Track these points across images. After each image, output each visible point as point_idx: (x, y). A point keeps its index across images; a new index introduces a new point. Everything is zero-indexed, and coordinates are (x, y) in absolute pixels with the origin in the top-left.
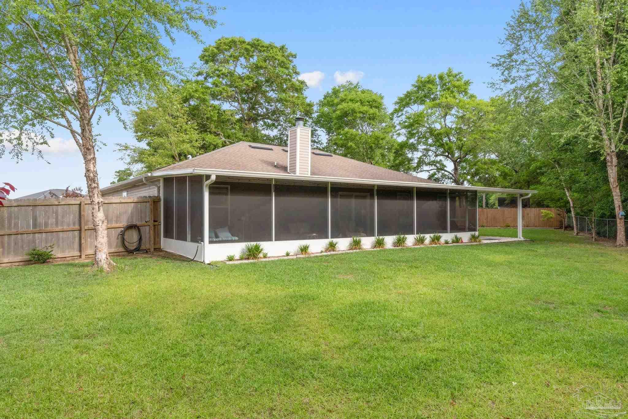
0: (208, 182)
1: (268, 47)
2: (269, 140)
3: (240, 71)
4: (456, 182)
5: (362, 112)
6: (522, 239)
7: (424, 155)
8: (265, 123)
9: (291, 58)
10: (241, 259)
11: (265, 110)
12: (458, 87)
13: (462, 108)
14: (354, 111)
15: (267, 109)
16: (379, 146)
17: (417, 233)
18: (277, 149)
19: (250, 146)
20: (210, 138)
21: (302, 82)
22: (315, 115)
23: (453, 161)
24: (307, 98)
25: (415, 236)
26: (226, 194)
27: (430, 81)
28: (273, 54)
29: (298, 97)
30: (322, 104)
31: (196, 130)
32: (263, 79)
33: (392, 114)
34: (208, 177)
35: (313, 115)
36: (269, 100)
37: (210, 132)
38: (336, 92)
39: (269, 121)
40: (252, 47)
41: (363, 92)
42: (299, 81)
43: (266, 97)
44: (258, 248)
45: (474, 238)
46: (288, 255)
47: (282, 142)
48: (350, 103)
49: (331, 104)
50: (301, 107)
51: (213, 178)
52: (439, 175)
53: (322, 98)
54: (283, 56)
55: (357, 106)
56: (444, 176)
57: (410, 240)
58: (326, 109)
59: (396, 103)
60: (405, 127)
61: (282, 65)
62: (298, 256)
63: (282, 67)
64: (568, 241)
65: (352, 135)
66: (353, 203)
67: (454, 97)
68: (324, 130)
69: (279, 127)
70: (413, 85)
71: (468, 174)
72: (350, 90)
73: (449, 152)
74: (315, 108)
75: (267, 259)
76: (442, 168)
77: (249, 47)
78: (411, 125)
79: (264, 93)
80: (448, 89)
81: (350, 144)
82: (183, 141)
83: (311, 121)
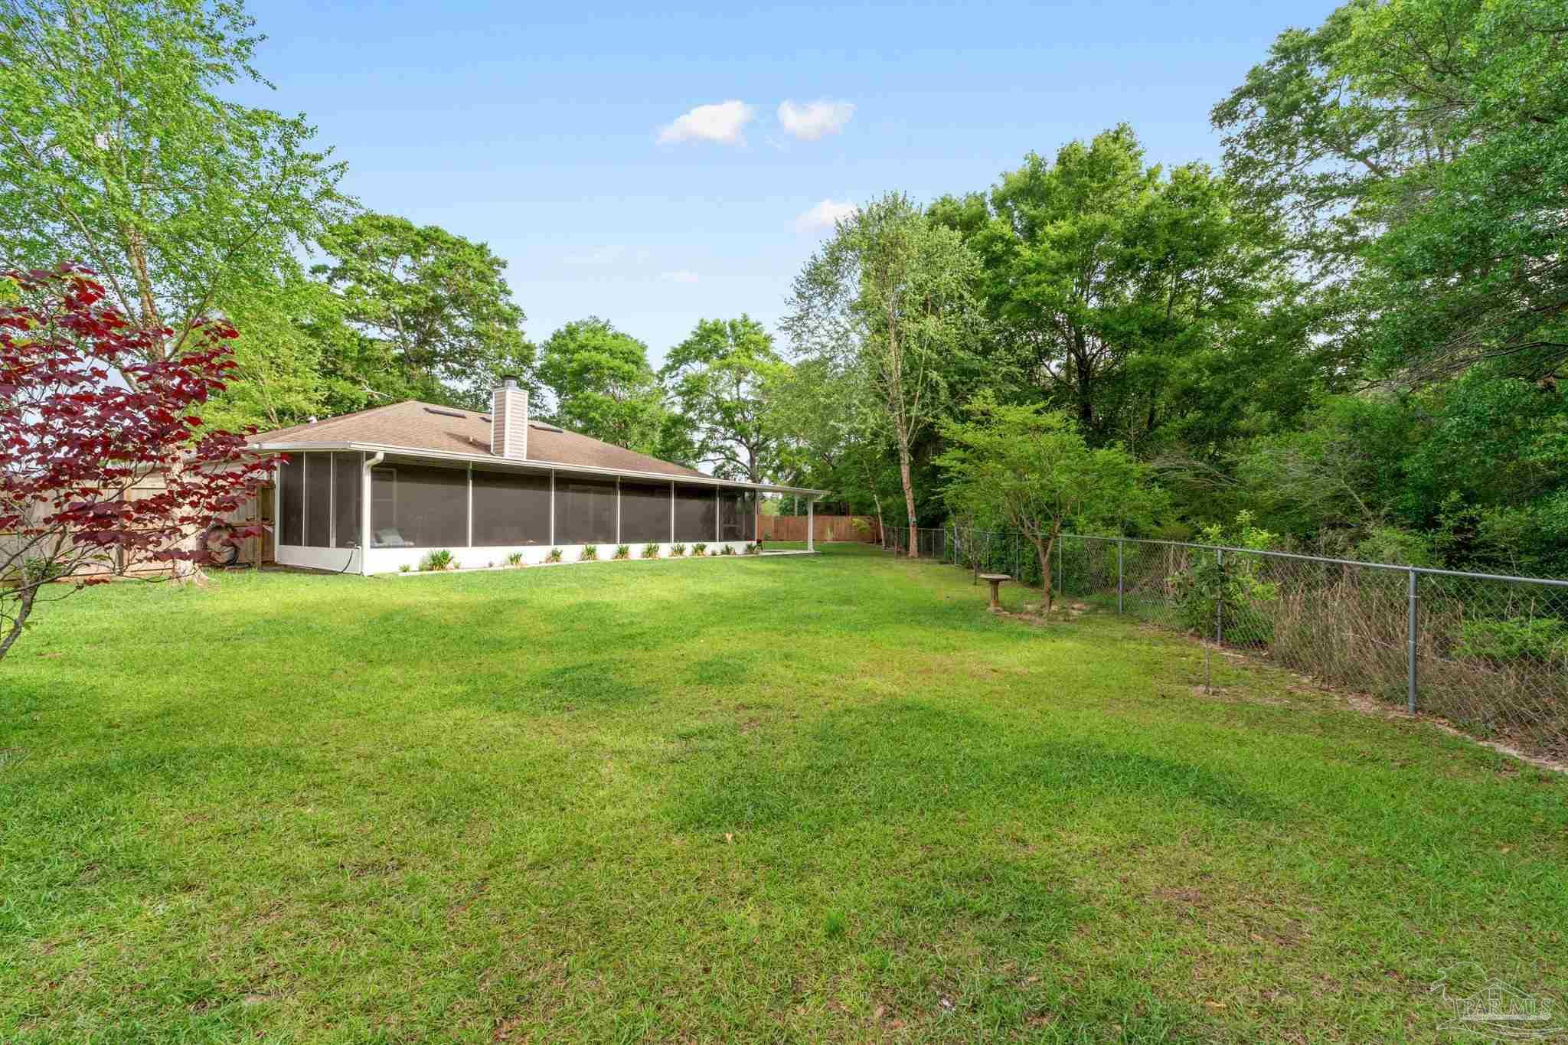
0: (372, 462)
1: (455, 245)
2: (453, 400)
3: (399, 275)
4: (753, 478)
5: (612, 368)
6: (813, 551)
7: (710, 437)
8: (447, 368)
9: (495, 267)
10: (421, 570)
11: (447, 347)
12: (756, 343)
13: (761, 373)
14: (598, 364)
15: (452, 346)
16: (635, 419)
17: (675, 541)
18: (473, 416)
19: (427, 409)
20: (341, 387)
21: (516, 309)
22: (537, 364)
23: (748, 448)
24: (523, 333)
25: (673, 544)
26: (392, 480)
27: (717, 330)
28: (464, 258)
29: (508, 332)
30: (549, 348)
31: (316, 371)
32: (444, 294)
33: (663, 372)
34: (371, 455)
35: (534, 364)
36: (457, 333)
37: (342, 376)
38: (571, 332)
39: (456, 366)
40: (425, 240)
41: (615, 337)
42: (511, 307)
43: (450, 325)
44: (447, 555)
45: (750, 548)
46: (491, 565)
47: (477, 403)
48: (593, 353)
49: (563, 350)
50: (513, 350)
51: (380, 457)
52: (729, 468)
53: (549, 338)
54: (483, 262)
55: (604, 358)
56: (735, 469)
57: (665, 549)
58: (556, 356)
59: (669, 356)
60: (679, 394)
61: (482, 277)
62: (507, 567)
63: (481, 281)
64: (873, 554)
65: (596, 401)
66: (591, 500)
67: (750, 357)
68: (553, 389)
69: (474, 377)
70: (693, 333)
71: (768, 468)
72: (594, 331)
73: (742, 435)
74: (538, 353)
75: (460, 571)
76: (733, 457)
77: (419, 239)
78: (689, 392)
79: (447, 320)
80: (743, 344)
81: (592, 414)
82: (290, 390)
83: (530, 372)
